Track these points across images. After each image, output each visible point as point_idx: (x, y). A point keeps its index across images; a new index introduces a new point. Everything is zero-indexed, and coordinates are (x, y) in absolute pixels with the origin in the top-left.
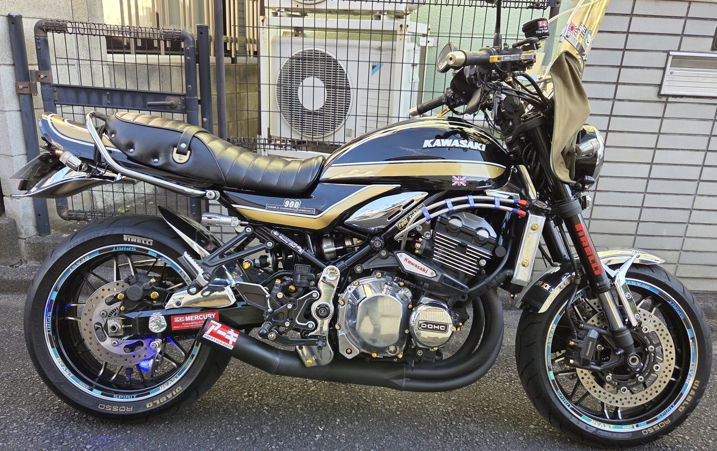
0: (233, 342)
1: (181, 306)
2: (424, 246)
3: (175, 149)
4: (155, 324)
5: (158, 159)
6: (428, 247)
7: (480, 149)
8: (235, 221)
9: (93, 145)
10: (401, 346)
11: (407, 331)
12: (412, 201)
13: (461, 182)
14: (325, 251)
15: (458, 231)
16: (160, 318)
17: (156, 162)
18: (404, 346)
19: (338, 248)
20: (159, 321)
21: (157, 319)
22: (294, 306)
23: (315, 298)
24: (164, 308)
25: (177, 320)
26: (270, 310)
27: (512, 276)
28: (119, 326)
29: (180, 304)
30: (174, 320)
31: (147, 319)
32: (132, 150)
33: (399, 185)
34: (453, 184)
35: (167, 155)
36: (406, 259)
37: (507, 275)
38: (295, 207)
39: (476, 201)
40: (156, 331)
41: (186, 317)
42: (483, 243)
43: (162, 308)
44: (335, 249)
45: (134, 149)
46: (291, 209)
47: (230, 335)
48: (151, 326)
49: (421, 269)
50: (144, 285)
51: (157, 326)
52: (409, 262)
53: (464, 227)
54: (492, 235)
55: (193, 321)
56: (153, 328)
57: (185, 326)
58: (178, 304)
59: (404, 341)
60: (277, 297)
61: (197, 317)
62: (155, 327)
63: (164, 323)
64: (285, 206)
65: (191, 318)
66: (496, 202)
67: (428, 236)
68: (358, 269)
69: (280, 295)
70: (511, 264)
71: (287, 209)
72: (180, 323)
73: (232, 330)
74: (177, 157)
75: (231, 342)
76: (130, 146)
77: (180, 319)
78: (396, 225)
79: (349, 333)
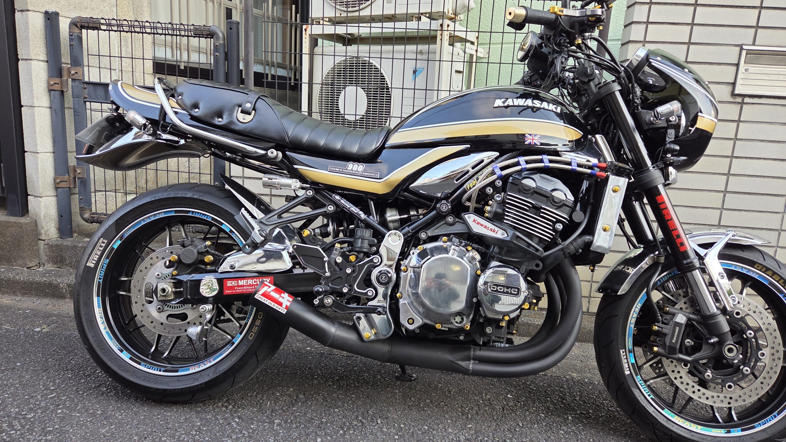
0: (287, 306)
1: (235, 269)
2: (494, 209)
3: (240, 109)
4: (206, 287)
5: (222, 118)
6: (499, 211)
7: (554, 110)
8: (295, 183)
9: (159, 107)
10: (468, 316)
11: (475, 300)
12: (482, 161)
13: (534, 141)
14: (389, 219)
15: (531, 191)
16: (212, 281)
17: (220, 122)
18: (471, 317)
19: (402, 217)
20: (211, 285)
21: (209, 283)
22: (353, 271)
23: (376, 263)
24: (217, 272)
25: (229, 284)
26: (328, 274)
27: (592, 242)
28: (170, 289)
29: (234, 268)
30: (226, 283)
31: (199, 282)
32: (197, 110)
33: (469, 146)
34: (526, 143)
35: (231, 114)
36: (474, 221)
37: (586, 241)
38: (358, 170)
39: (551, 161)
40: (207, 295)
41: (239, 281)
42: (560, 205)
43: (215, 271)
44: (399, 217)
45: (199, 109)
46: (353, 172)
47: (283, 298)
48: (202, 290)
49: (491, 230)
50: (198, 247)
51: (209, 290)
52: (478, 223)
53: (538, 187)
54: (568, 197)
55: (246, 286)
56: (204, 291)
57: (237, 291)
58: (232, 267)
59: (472, 310)
60: (336, 262)
61: (250, 282)
62: (206, 291)
63: (216, 286)
64: (348, 169)
65: (245, 282)
66: (573, 164)
67: (498, 199)
68: (423, 236)
69: (339, 260)
70: (590, 229)
71: (351, 172)
72: (232, 288)
73: (286, 294)
74: (241, 117)
75: (284, 306)
76: (196, 106)
77: (233, 283)
78: (465, 186)
79: (412, 302)
